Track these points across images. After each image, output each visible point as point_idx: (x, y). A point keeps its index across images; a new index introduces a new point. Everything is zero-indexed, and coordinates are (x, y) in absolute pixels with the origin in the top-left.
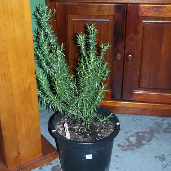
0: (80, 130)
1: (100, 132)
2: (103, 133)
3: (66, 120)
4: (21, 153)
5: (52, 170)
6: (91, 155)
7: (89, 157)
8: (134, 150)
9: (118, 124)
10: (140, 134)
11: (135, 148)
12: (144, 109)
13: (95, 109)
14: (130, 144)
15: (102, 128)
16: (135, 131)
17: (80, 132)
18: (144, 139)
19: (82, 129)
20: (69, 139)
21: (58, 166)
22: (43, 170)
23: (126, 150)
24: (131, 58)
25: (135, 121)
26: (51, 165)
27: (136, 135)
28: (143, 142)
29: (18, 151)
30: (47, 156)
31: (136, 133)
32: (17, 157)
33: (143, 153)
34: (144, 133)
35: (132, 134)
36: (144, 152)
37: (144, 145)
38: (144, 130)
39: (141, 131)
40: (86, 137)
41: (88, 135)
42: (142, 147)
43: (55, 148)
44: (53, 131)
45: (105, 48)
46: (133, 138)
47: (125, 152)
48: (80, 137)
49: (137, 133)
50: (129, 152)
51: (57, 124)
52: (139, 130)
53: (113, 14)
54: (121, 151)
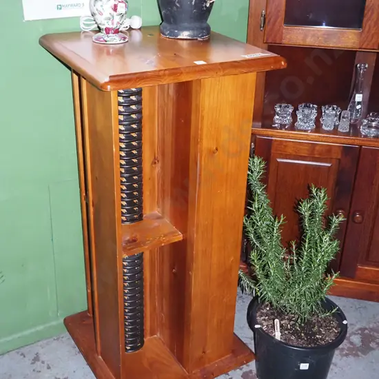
0: (291, 326)
1: (320, 333)
2: (324, 334)
3: (268, 309)
4: (207, 352)
5: (242, 376)
6: (308, 365)
7: (304, 366)
8: (358, 356)
9: (345, 322)
10: (366, 331)
11: (359, 353)
12: (371, 292)
13: (319, 302)
14: (352, 346)
15: (321, 326)
16: (358, 326)
17: (291, 329)
18: (373, 341)
19: (293, 324)
20: (279, 339)
21: (251, 371)
22: (230, 377)
23: (347, 355)
24: (360, 219)
25: (357, 309)
26: (241, 369)
27: (360, 332)
28: (371, 345)
29: (204, 349)
30: (239, 357)
31: (360, 329)
32: (202, 357)
33: (372, 362)
34: (372, 330)
35: (354, 330)
36: (374, 361)
37: (373, 349)
38: (371, 326)
39: (367, 327)
40: (300, 337)
41: (303, 335)
42: (370, 353)
43: (251, 351)
44: (257, 326)
45: (337, 220)
46: (356, 336)
47: (345, 358)
48: (292, 338)
49: (363, 329)
50: (351, 359)
51: (258, 315)
52: (364, 325)
53: (339, 157)
54: (340, 357)
